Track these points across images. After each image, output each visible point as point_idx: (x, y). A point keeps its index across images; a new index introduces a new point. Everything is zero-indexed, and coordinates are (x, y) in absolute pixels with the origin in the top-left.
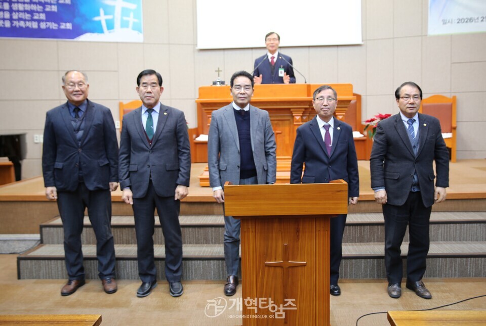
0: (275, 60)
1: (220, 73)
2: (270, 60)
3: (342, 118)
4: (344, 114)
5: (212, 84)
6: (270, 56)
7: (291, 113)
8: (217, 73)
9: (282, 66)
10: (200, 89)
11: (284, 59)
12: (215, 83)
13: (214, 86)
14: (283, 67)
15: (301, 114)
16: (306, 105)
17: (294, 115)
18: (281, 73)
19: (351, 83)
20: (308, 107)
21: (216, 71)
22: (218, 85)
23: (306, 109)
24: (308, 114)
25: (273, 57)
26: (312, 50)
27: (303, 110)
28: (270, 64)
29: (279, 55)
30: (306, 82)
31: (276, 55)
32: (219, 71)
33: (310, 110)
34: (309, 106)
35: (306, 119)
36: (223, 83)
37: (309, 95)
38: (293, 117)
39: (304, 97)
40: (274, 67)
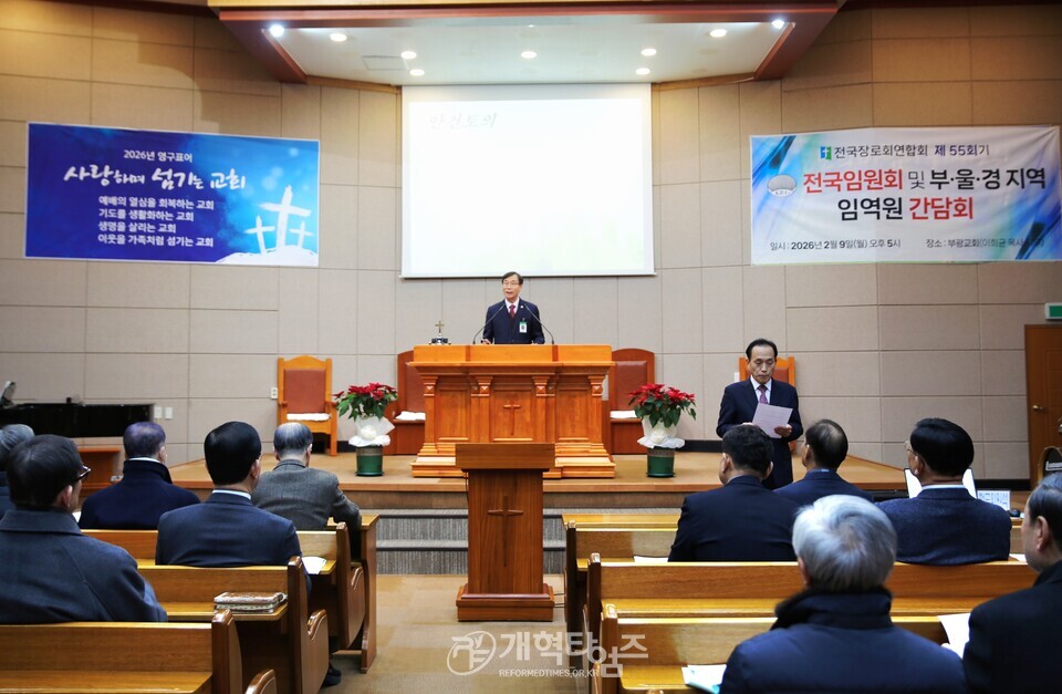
0: (515, 310)
1: (442, 328)
2: (509, 310)
5: (431, 342)
6: (508, 304)
7: (533, 381)
8: (438, 328)
9: (523, 319)
10: (416, 348)
11: (527, 308)
12: (434, 341)
13: (434, 345)
14: (526, 321)
15: (546, 384)
16: (552, 372)
17: (536, 384)
19: (609, 345)
20: (553, 374)
21: (437, 326)
22: (439, 343)
23: (551, 376)
24: (554, 383)
25: (513, 306)
26: (577, 281)
27: (548, 378)
28: (508, 314)
29: (521, 302)
30: (553, 341)
31: (516, 304)
32: (440, 326)
33: (558, 378)
34: (555, 372)
35: (552, 389)
36: (445, 341)
37: (555, 358)
38: (535, 386)
39: (548, 362)
40: (513, 320)
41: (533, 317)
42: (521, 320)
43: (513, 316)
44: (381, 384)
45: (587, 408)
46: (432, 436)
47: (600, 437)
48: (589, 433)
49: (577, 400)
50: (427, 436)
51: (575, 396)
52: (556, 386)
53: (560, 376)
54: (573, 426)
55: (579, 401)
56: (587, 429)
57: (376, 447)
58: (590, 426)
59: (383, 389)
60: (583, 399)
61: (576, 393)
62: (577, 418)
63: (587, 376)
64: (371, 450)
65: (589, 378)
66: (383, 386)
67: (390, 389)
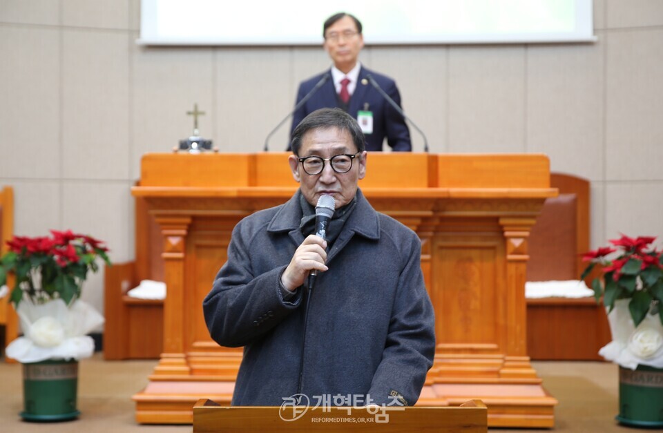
0: (351, 88)
1: (201, 119)
2: (339, 88)
3: (522, 245)
4: (526, 234)
5: (176, 147)
6: (337, 77)
8: (192, 118)
9: (366, 105)
10: (146, 159)
11: (375, 84)
12: (185, 145)
13: (183, 152)
14: (370, 109)
16: (426, 209)
18: (365, 123)
19: (545, 154)
20: (429, 213)
21: (189, 113)
22: (194, 150)
23: (424, 219)
24: (430, 234)
25: (345, 81)
27: (418, 222)
28: (338, 97)
29: (363, 73)
30: (426, 149)
31: (353, 75)
32: (196, 113)
33: (436, 222)
34: (433, 210)
35: (425, 246)
36: (205, 145)
37: (433, 181)
39: (419, 188)
40: (347, 108)
41: (385, 101)
42: (362, 108)
43: (346, 99)
44: (75, 232)
45: (495, 285)
46: (179, 340)
47: (523, 342)
48: (499, 335)
49: (475, 268)
50: (168, 340)
51: (470, 260)
52: (432, 239)
53: (443, 219)
54: (466, 320)
55: (479, 269)
56: (496, 325)
57: (61, 362)
58: (501, 321)
59: (78, 242)
60: (488, 266)
61: (474, 253)
62: (475, 304)
63: (497, 219)
64: (52, 368)
65: (502, 222)
66: (79, 237)
67: (93, 242)
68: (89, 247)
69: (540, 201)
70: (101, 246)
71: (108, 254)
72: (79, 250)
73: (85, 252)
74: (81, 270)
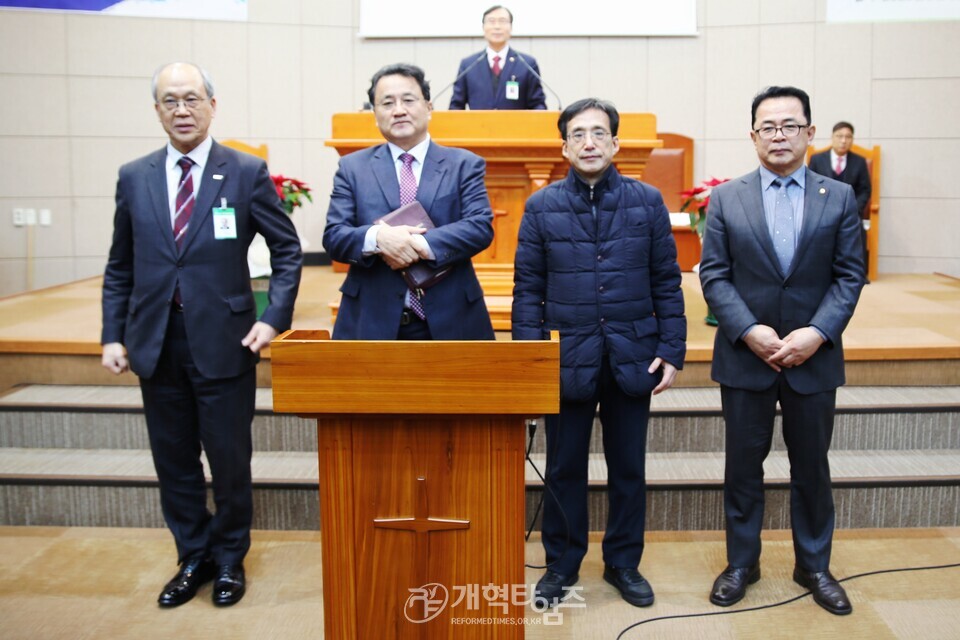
0: (502, 64)
2: (492, 64)
5: (361, 108)
6: (492, 54)
7: (526, 172)
9: (514, 77)
10: (336, 118)
12: (367, 107)
13: (366, 112)
14: (516, 80)
15: (548, 176)
17: (532, 176)
18: (512, 91)
19: (652, 112)
20: (560, 160)
23: (556, 164)
25: (497, 58)
27: (552, 166)
28: (491, 71)
29: (511, 53)
31: (503, 54)
38: (530, 180)
40: (498, 79)
41: (529, 73)
42: (510, 79)
43: (497, 73)
44: (285, 177)
59: (286, 184)
65: (619, 166)
66: (287, 180)
67: (298, 184)
68: (295, 188)
69: (649, 150)
70: (305, 186)
71: (310, 193)
72: (287, 190)
73: (292, 191)
74: (288, 205)
